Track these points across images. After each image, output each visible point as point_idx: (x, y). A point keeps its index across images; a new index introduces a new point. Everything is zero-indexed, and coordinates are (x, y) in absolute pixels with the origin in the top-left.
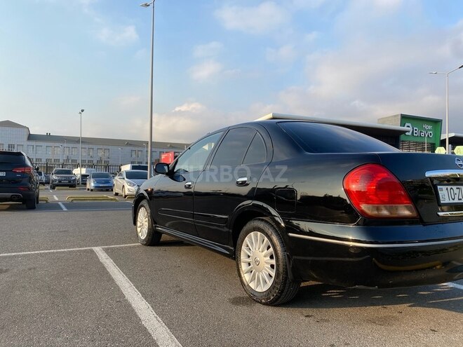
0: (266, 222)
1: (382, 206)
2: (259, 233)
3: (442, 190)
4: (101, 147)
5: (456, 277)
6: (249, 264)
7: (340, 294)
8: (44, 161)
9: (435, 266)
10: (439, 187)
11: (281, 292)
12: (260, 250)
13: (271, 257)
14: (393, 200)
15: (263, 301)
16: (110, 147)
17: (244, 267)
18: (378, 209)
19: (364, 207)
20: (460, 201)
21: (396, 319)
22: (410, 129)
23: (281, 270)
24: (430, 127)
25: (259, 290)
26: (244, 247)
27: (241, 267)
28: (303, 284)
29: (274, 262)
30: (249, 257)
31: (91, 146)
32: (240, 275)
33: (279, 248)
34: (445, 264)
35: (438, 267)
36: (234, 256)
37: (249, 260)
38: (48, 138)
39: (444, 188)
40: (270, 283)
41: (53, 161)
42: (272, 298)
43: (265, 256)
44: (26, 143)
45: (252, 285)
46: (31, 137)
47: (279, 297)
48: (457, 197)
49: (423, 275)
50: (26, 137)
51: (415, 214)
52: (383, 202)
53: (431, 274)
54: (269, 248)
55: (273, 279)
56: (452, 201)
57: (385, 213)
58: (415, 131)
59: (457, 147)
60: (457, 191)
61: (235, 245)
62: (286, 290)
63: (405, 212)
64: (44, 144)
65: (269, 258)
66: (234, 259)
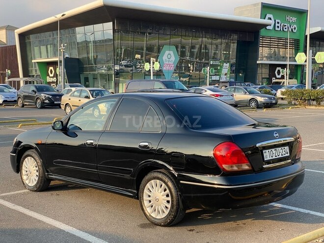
0: (163, 173)
1: (234, 165)
2: (158, 181)
3: (265, 152)
5: (275, 200)
6: (150, 201)
7: (210, 216)
9: (264, 194)
10: (264, 151)
11: (175, 217)
12: (159, 191)
13: (167, 196)
14: (240, 162)
15: (162, 224)
17: (146, 204)
18: (232, 167)
19: (224, 166)
20: (276, 157)
21: (242, 227)
22: (272, 22)
23: (175, 203)
24: (294, 19)
25: (158, 217)
26: (146, 191)
27: (144, 204)
28: (187, 211)
29: (169, 199)
30: (149, 196)
32: (143, 209)
33: (173, 190)
34: (270, 193)
35: (266, 195)
36: (138, 196)
37: (149, 199)
39: (267, 151)
40: (167, 212)
42: (169, 221)
43: (163, 196)
45: (153, 215)
47: (173, 220)
48: (274, 155)
49: (257, 200)
51: (251, 168)
52: (234, 163)
53: (262, 199)
54: (165, 190)
55: (169, 209)
56: (271, 158)
57: (235, 168)
58: (277, 25)
59: (318, 53)
60: (274, 152)
61: (138, 189)
62: (178, 216)
63: (246, 167)
65: (165, 197)
66: (138, 198)
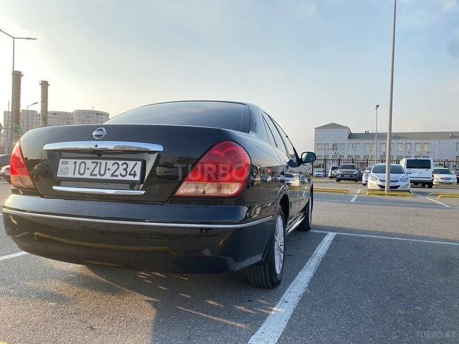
3: (66, 163)
4: (420, 141)
8: (362, 158)
10: (61, 160)
16: (430, 141)
31: (408, 141)
38: (367, 136)
39: (71, 161)
41: (370, 157)
44: (347, 142)
46: (351, 136)
48: (89, 171)
50: (347, 136)
64: (362, 142)
